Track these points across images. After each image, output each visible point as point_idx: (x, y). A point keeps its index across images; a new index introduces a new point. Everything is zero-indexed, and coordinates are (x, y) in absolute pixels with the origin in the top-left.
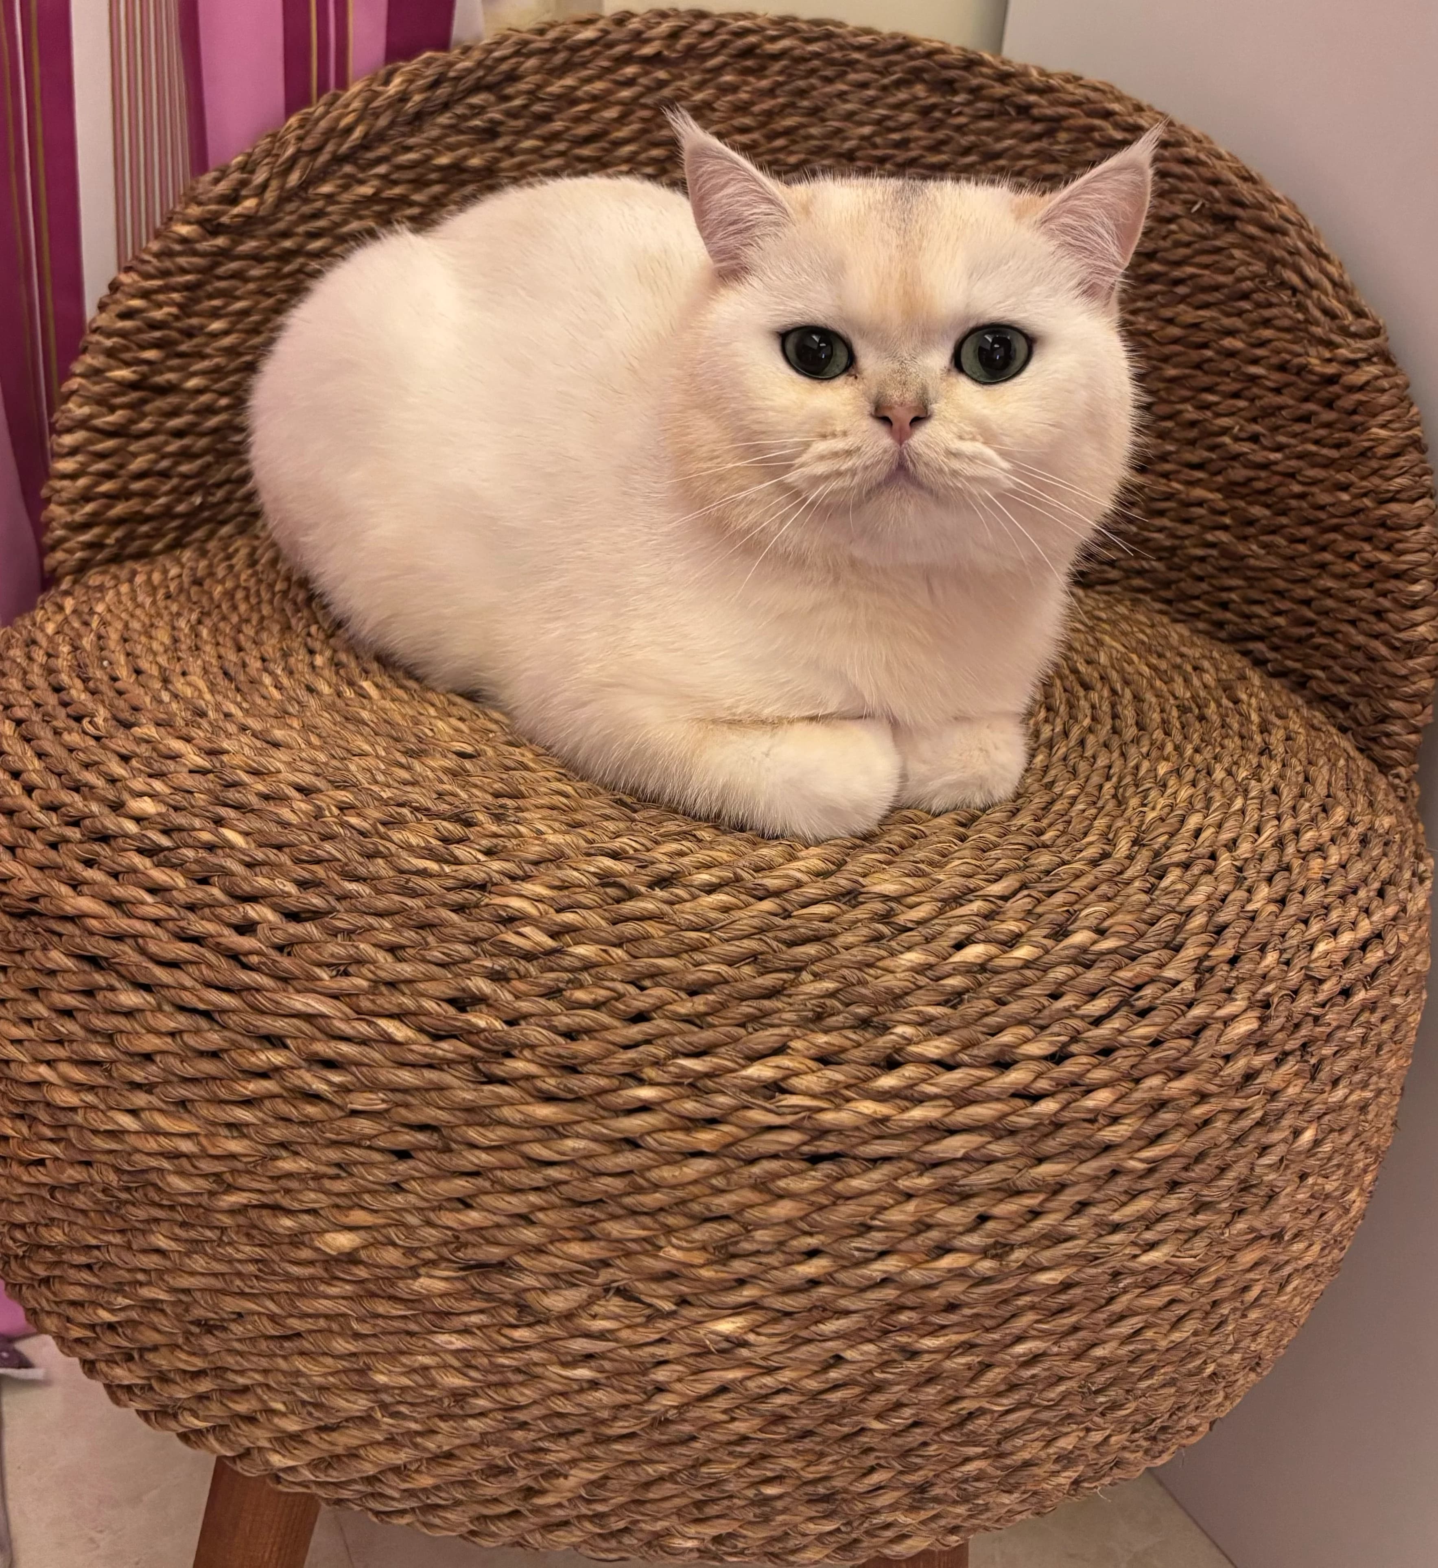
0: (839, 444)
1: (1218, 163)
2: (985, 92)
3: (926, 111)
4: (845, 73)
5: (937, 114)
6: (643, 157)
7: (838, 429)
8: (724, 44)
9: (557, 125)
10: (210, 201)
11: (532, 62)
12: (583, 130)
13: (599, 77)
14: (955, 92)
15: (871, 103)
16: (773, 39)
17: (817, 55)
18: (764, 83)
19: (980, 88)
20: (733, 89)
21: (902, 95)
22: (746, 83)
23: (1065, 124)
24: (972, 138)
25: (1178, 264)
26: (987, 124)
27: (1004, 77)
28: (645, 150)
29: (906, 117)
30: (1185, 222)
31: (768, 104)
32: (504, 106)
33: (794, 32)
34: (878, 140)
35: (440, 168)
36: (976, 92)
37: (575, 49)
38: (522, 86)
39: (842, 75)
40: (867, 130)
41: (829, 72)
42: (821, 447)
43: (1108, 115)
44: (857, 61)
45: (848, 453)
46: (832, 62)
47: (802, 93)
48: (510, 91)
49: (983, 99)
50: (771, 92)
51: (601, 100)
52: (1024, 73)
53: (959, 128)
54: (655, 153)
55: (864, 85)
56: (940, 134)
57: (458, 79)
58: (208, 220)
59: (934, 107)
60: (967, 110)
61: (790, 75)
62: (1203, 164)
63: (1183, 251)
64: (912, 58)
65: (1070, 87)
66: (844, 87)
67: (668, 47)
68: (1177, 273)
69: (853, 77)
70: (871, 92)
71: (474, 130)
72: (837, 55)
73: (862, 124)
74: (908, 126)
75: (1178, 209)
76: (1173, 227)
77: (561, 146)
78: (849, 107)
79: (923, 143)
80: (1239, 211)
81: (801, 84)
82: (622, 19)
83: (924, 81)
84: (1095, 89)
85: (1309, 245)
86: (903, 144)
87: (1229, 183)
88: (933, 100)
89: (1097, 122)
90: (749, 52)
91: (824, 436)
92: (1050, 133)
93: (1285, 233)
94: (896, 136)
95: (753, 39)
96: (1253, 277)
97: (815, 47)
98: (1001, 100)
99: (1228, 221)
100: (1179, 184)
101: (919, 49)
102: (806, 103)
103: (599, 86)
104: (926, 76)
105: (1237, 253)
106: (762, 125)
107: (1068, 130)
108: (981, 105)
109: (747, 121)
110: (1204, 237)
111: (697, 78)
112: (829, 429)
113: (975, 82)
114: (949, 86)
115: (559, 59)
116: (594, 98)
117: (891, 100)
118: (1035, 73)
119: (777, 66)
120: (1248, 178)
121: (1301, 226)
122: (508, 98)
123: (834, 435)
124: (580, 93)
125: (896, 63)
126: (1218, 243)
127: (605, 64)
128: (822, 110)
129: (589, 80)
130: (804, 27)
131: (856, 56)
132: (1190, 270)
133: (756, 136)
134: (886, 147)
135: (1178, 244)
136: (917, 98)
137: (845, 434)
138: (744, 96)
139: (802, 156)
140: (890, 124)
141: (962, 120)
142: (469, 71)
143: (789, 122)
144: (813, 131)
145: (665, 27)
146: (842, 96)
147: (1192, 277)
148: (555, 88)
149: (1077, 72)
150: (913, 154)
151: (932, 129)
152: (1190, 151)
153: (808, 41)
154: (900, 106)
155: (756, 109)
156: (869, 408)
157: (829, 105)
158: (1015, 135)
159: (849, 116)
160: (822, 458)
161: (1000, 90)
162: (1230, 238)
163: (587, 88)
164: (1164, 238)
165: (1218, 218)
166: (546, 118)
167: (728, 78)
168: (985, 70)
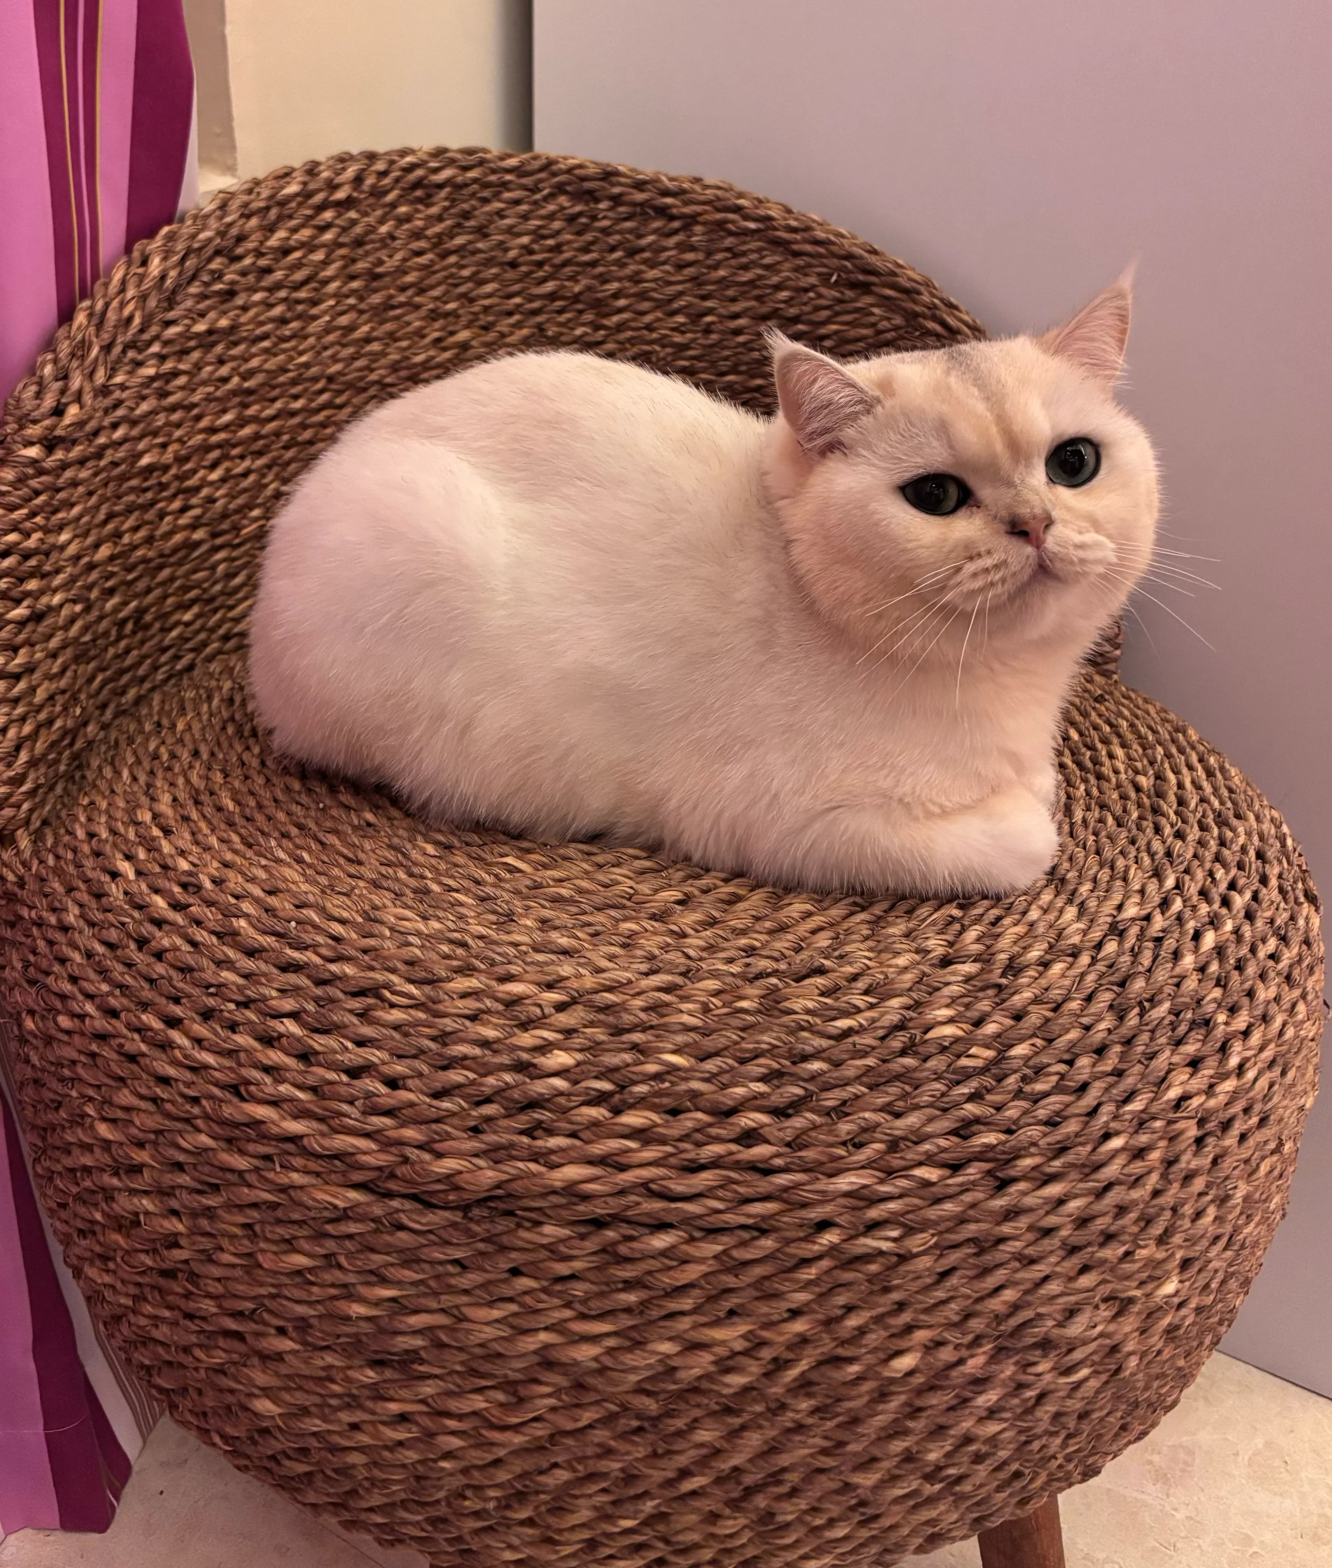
0: (988, 562)
1: (844, 241)
2: (625, 198)
3: (572, 219)
4: (500, 192)
5: (583, 220)
6: (345, 290)
7: (983, 549)
8: (397, 180)
9: (279, 275)
10: (44, 417)
11: (254, 222)
12: (299, 276)
13: (303, 226)
14: (597, 201)
15: (525, 217)
16: (436, 171)
17: (475, 181)
18: (434, 210)
19: (620, 195)
20: (408, 219)
21: (551, 207)
22: (418, 211)
23: (700, 219)
24: (618, 237)
25: (823, 323)
26: (628, 224)
27: (640, 185)
28: (345, 283)
29: (557, 225)
30: (823, 291)
31: (438, 229)
32: (237, 266)
33: (452, 162)
34: (535, 247)
35: (198, 335)
36: (617, 200)
37: (282, 204)
38: (250, 245)
39: (497, 196)
40: (525, 240)
41: (486, 194)
42: (971, 567)
43: (738, 209)
44: (510, 182)
45: (997, 567)
46: (486, 185)
47: (466, 215)
48: (239, 251)
49: (621, 205)
50: (440, 218)
51: (310, 247)
52: (655, 181)
53: (605, 231)
54: (355, 285)
55: (517, 202)
56: (589, 237)
57: (200, 249)
58: (46, 438)
59: (580, 214)
60: (610, 214)
61: (453, 200)
62: (833, 243)
63: (825, 314)
64: (554, 174)
65: (697, 188)
66: (501, 205)
67: (355, 189)
68: (823, 331)
69: (507, 195)
70: (524, 207)
71: (218, 293)
72: (493, 178)
73: (519, 235)
74: (558, 232)
75: (813, 280)
76: (811, 294)
77: (282, 294)
78: (508, 221)
79: (575, 245)
80: (873, 279)
81: (465, 206)
82: (312, 170)
83: (566, 193)
84: (719, 188)
85: (942, 300)
86: (557, 249)
87: (861, 258)
88: (578, 208)
89: (731, 216)
90: (418, 184)
91: (971, 558)
92: (686, 228)
93: (919, 293)
94: (551, 242)
95: (419, 172)
96: (896, 328)
97: (472, 174)
98: (642, 204)
99: (865, 288)
100: (814, 262)
101: (562, 166)
102: (472, 223)
103: (305, 234)
104: (569, 188)
105: (876, 311)
106: (435, 246)
107: (704, 224)
108: (622, 209)
109: (423, 244)
110: (841, 301)
111: (379, 212)
112: (975, 552)
113: (616, 190)
114: (592, 196)
115: (273, 213)
116: (302, 245)
117: (543, 212)
118: (664, 179)
119: (444, 193)
120: (874, 252)
121: (928, 284)
122: (239, 258)
123: (979, 555)
124: (292, 243)
125: (541, 181)
126: (859, 305)
127: (309, 212)
128: (486, 227)
129: (295, 230)
130: (459, 156)
131: (508, 177)
132: (834, 327)
133: (430, 256)
134: (542, 251)
135: (818, 309)
136: (563, 208)
137: (989, 552)
138: (420, 223)
139: (473, 269)
140: (545, 232)
141: (606, 223)
142: (210, 240)
143: (459, 241)
144: (480, 245)
145: (351, 172)
146: (500, 214)
147: (836, 332)
148: (273, 242)
149: (697, 175)
150: (567, 255)
151: (579, 233)
152: (820, 234)
153: (466, 169)
154: (551, 217)
155: (429, 232)
156: (1003, 528)
157: (491, 222)
158: (655, 231)
159: (510, 231)
160: (975, 575)
161: (640, 197)
162: (868, 300)
163: (296, 237)
164: (805, 304)
165: (854, 285)
166: (268, 270)
167: (403, 209)
168: (623, 180)
